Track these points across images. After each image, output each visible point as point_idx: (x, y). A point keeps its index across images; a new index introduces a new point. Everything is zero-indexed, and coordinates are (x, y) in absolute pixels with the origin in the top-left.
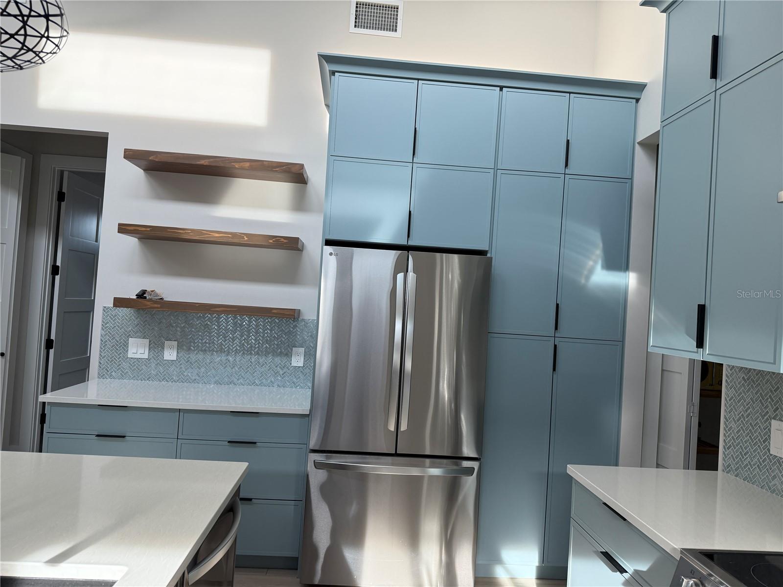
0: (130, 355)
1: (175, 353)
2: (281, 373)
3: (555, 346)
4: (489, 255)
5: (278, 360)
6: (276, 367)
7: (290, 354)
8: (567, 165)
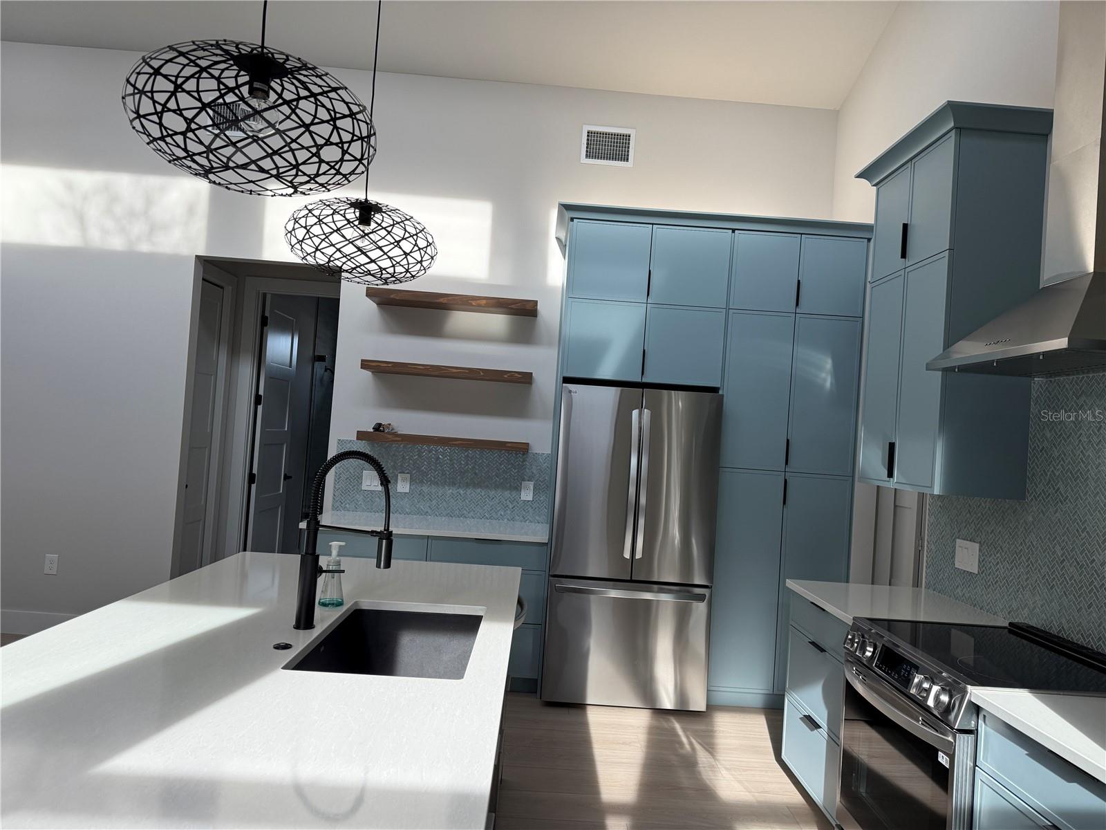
0: (364, 487)
1: (408, 486)
2: (511, 506)
3: (786, 481)
4: (720, 392)
5: (507, 493)
6: (506, 500)
7: (519, 488)
8: (797, 304)
